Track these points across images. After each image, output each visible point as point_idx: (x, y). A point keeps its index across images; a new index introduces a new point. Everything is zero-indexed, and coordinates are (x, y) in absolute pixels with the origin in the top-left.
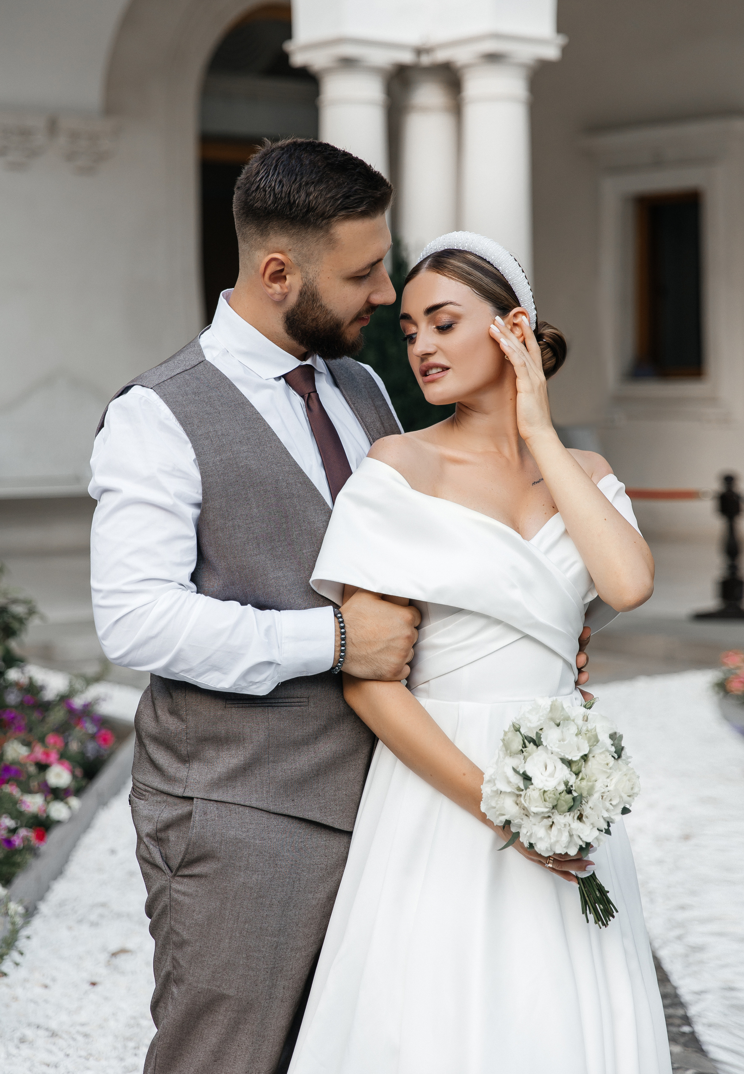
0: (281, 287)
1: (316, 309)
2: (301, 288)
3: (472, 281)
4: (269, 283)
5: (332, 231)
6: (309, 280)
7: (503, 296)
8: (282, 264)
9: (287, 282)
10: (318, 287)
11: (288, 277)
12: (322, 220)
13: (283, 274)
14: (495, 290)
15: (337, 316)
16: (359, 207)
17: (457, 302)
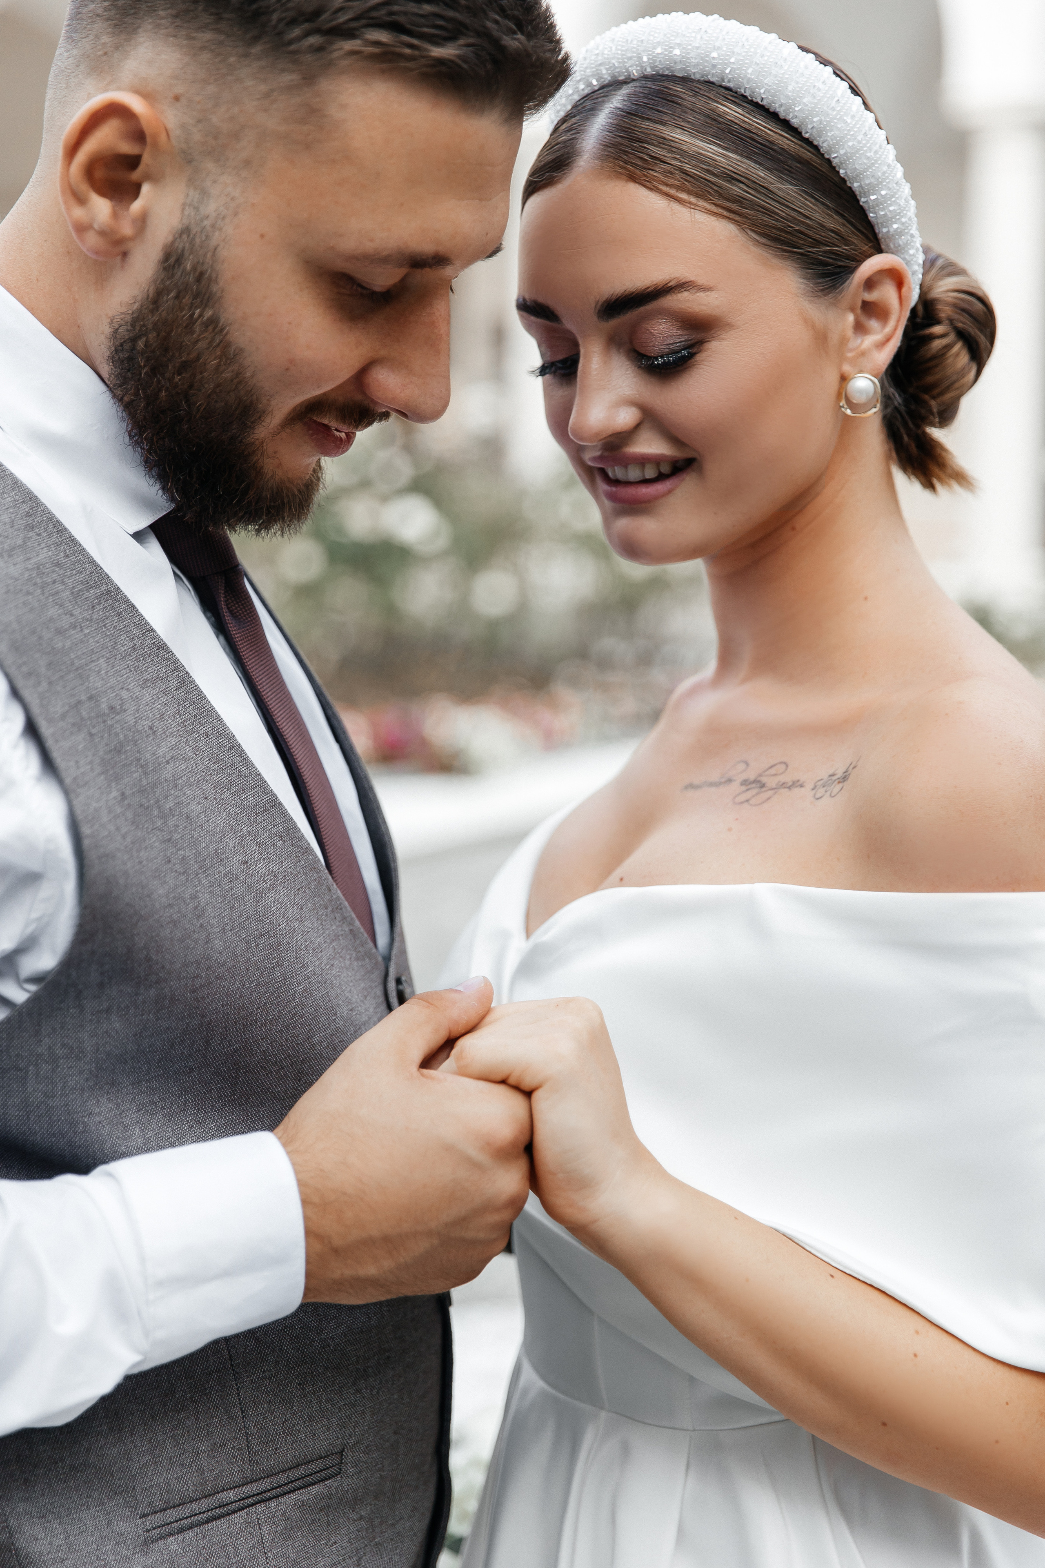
0: (115, 215)
1: (197, 328)
2: (171, 238)
3: (738, 200)
4: (84, 188)
5: (324, 84)
6: (202, 220)
7: (832, 231)
8: (139, 136)
9: (137, 206)
10: (223, 253)
11: (146, 189)
12: (307, 34)
13: (135, 175)
14: (807, 217)
15: (252, 376)
16: (437, 44)
17: (701, 280)
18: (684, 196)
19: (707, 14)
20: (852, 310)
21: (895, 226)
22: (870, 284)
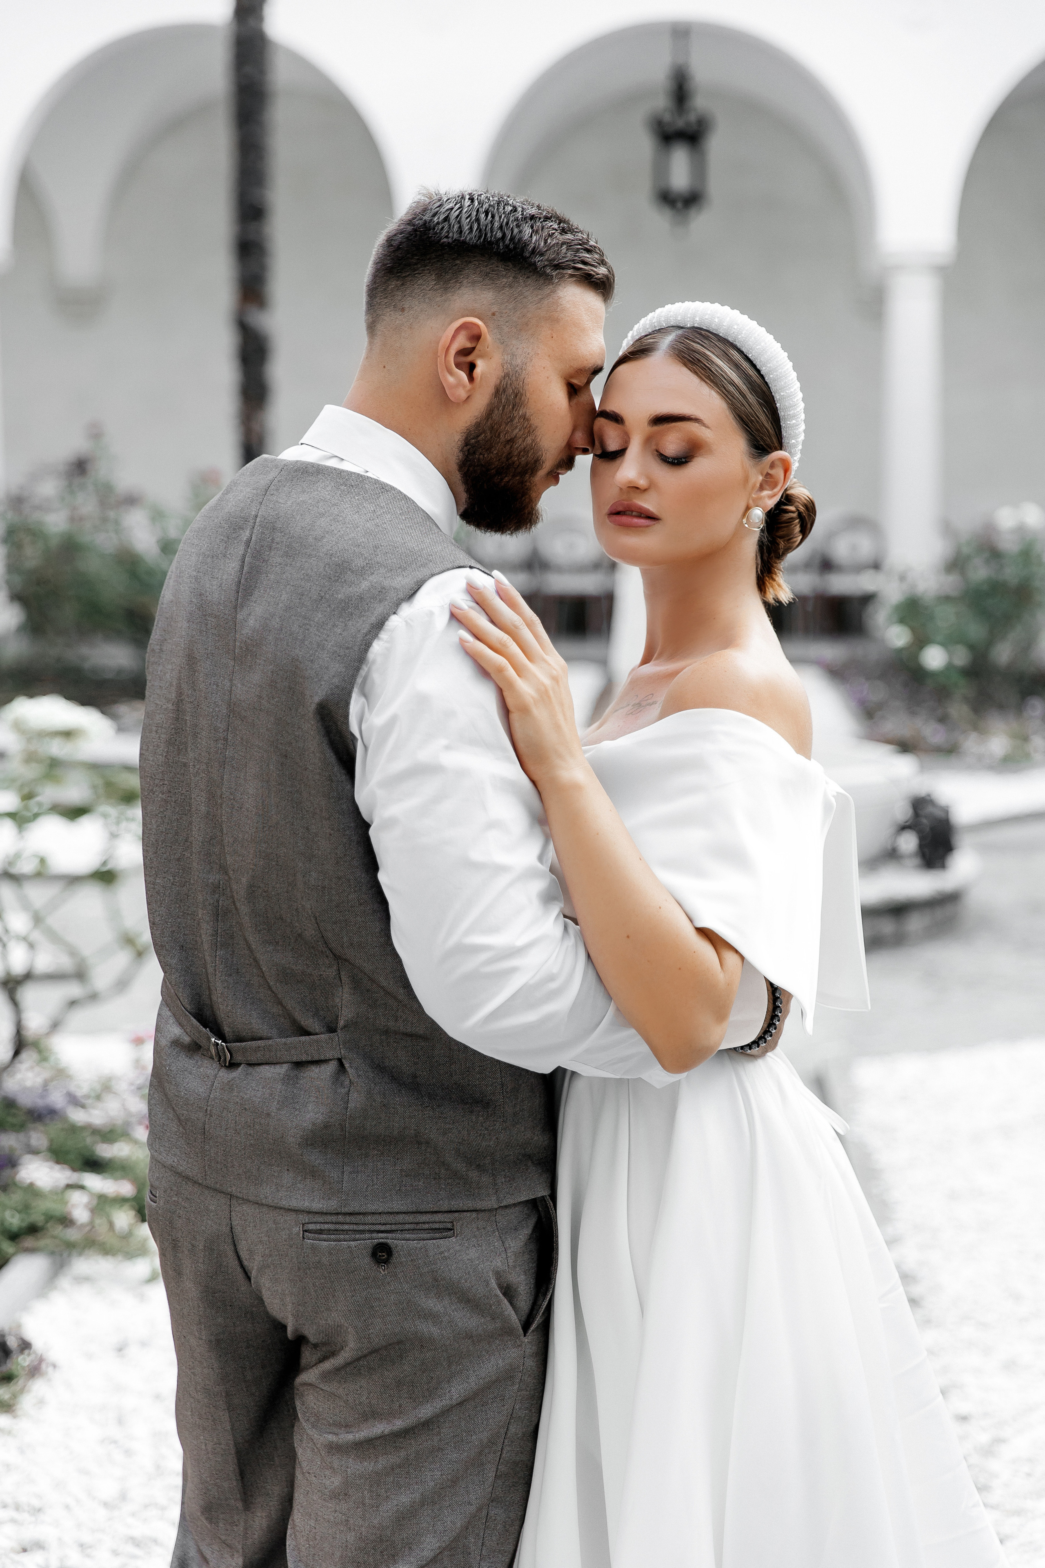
1: (516, 421)
4: (452, 368)
6: (513, 368)
8: (476, 337)
9: (478, 371)
10: (527, 381)
11: (479, 362)
13: (475, 355)
17: (706, 422)
18: (708, 381)
19: (732, 309)
20: (762, 474)
21: (793, 441)
22: (772, 466)
